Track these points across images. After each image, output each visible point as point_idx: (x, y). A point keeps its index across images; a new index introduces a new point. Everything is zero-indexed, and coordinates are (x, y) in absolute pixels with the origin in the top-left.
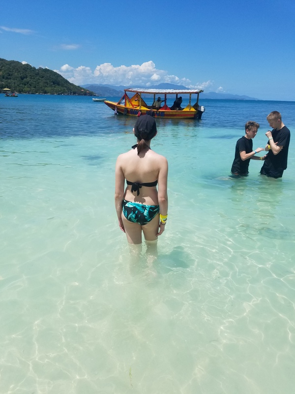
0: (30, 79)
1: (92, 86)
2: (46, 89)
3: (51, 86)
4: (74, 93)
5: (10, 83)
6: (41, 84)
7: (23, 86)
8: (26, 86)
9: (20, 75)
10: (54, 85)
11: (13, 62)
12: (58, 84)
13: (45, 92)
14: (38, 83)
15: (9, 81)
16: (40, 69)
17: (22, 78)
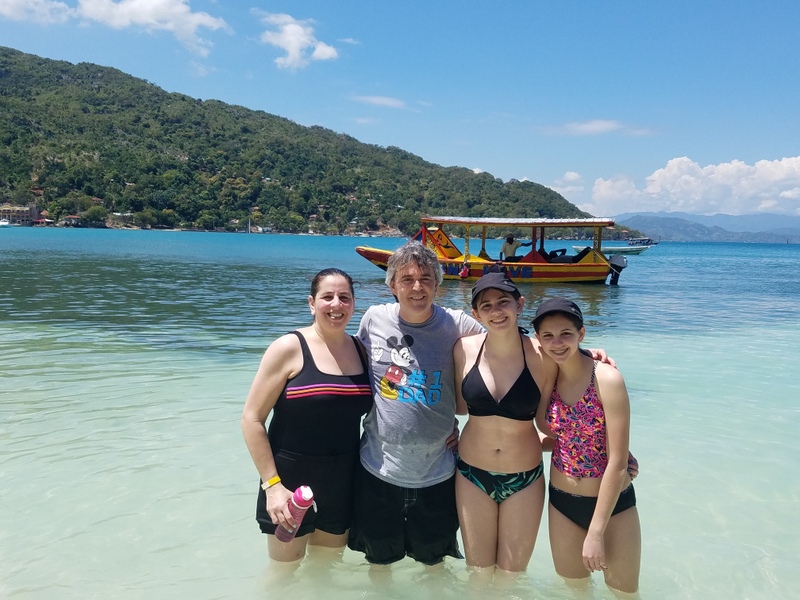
0: (486, 206)
1: (638, 218)
4: (588, 236)
9: (466, 198)
11: (456, 169)
16: (514, 183)
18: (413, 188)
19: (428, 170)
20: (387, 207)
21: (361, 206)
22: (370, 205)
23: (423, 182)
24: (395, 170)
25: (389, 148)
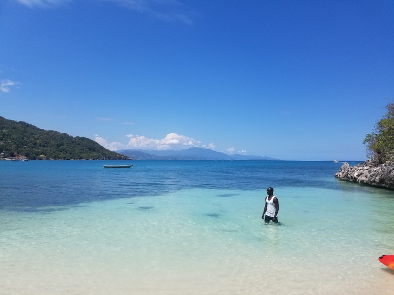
0: (66, 147)
1: (126, 151)
2: (82, 155)
3: (87, 152)
4: (109, 158)
5: (46, 150)
6: (77, 151)
7: (59, 152)
8: (61, 153)
9: (57, 143)
10: (89, 152)
11: (51, 131)
12: (94, 151)
13: (81, 158)
14: (74, 150)
15: (46, 148)
16: (78, 138)
17: (59, 146)
18: (32, 139)
19: (39, 132)
20: (19, 147)
21: (6, 146)
22: (11, 146)
23: (36, 137)
24: (23, 131)
25: (20, 122)
